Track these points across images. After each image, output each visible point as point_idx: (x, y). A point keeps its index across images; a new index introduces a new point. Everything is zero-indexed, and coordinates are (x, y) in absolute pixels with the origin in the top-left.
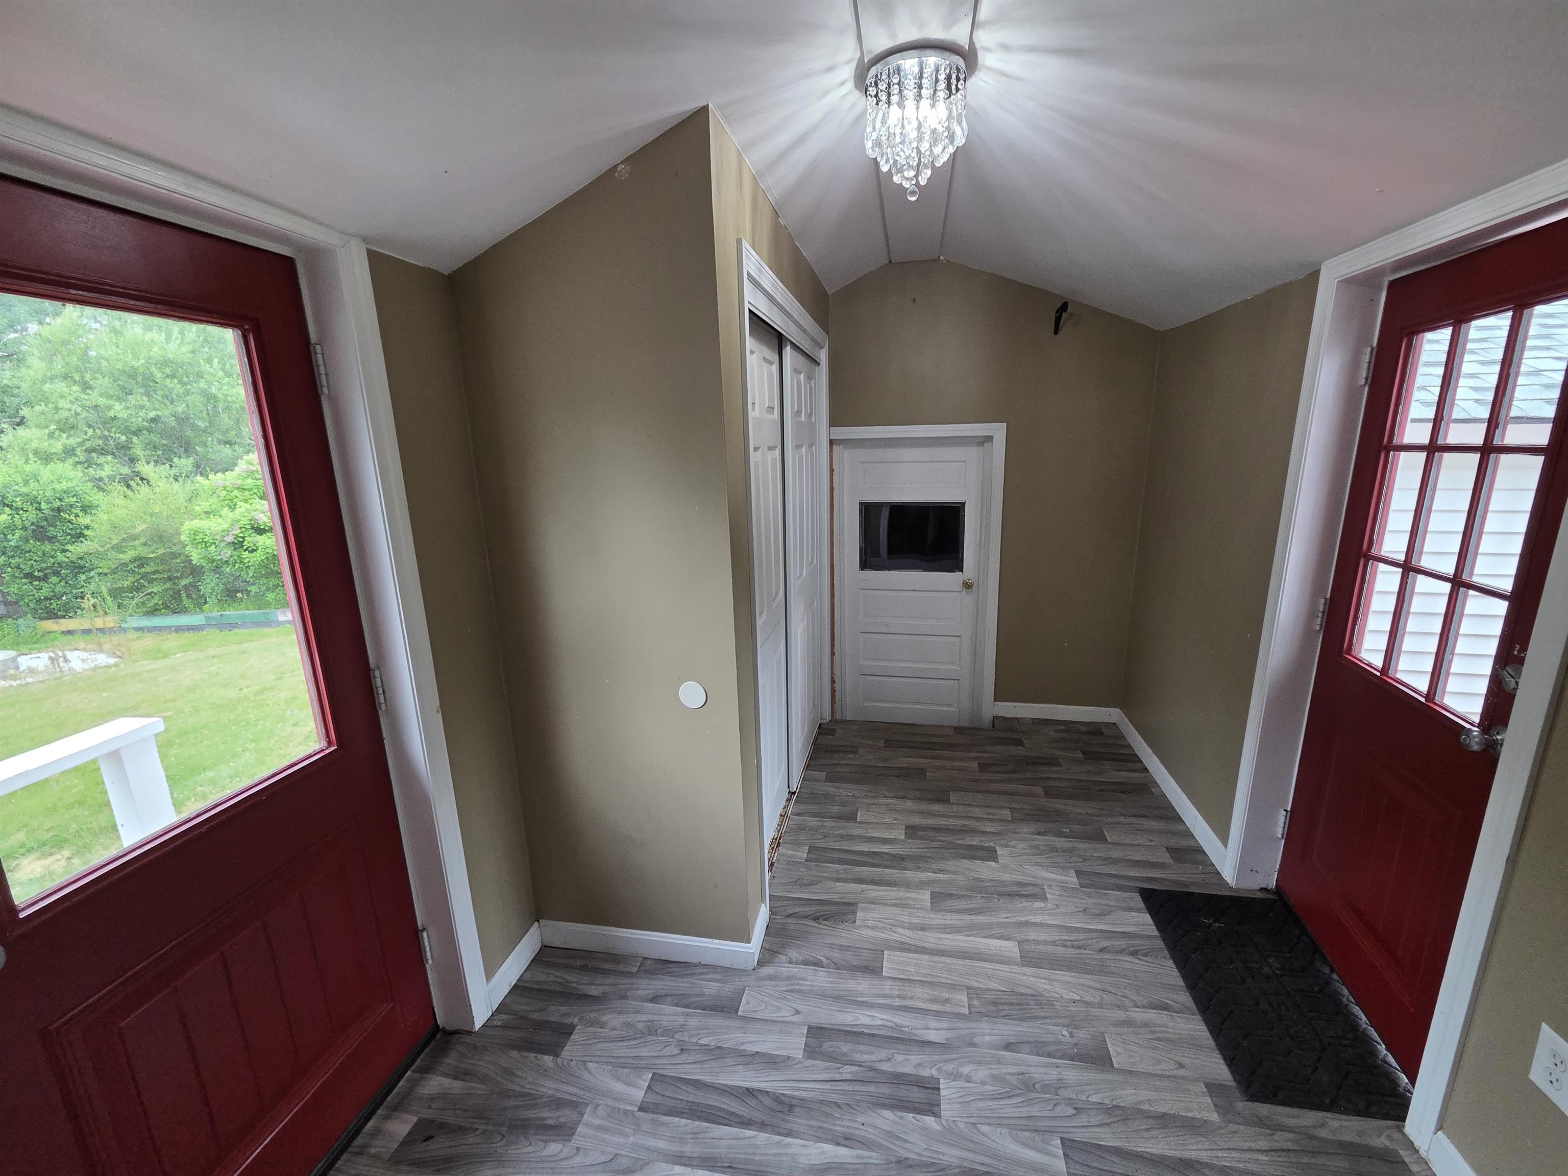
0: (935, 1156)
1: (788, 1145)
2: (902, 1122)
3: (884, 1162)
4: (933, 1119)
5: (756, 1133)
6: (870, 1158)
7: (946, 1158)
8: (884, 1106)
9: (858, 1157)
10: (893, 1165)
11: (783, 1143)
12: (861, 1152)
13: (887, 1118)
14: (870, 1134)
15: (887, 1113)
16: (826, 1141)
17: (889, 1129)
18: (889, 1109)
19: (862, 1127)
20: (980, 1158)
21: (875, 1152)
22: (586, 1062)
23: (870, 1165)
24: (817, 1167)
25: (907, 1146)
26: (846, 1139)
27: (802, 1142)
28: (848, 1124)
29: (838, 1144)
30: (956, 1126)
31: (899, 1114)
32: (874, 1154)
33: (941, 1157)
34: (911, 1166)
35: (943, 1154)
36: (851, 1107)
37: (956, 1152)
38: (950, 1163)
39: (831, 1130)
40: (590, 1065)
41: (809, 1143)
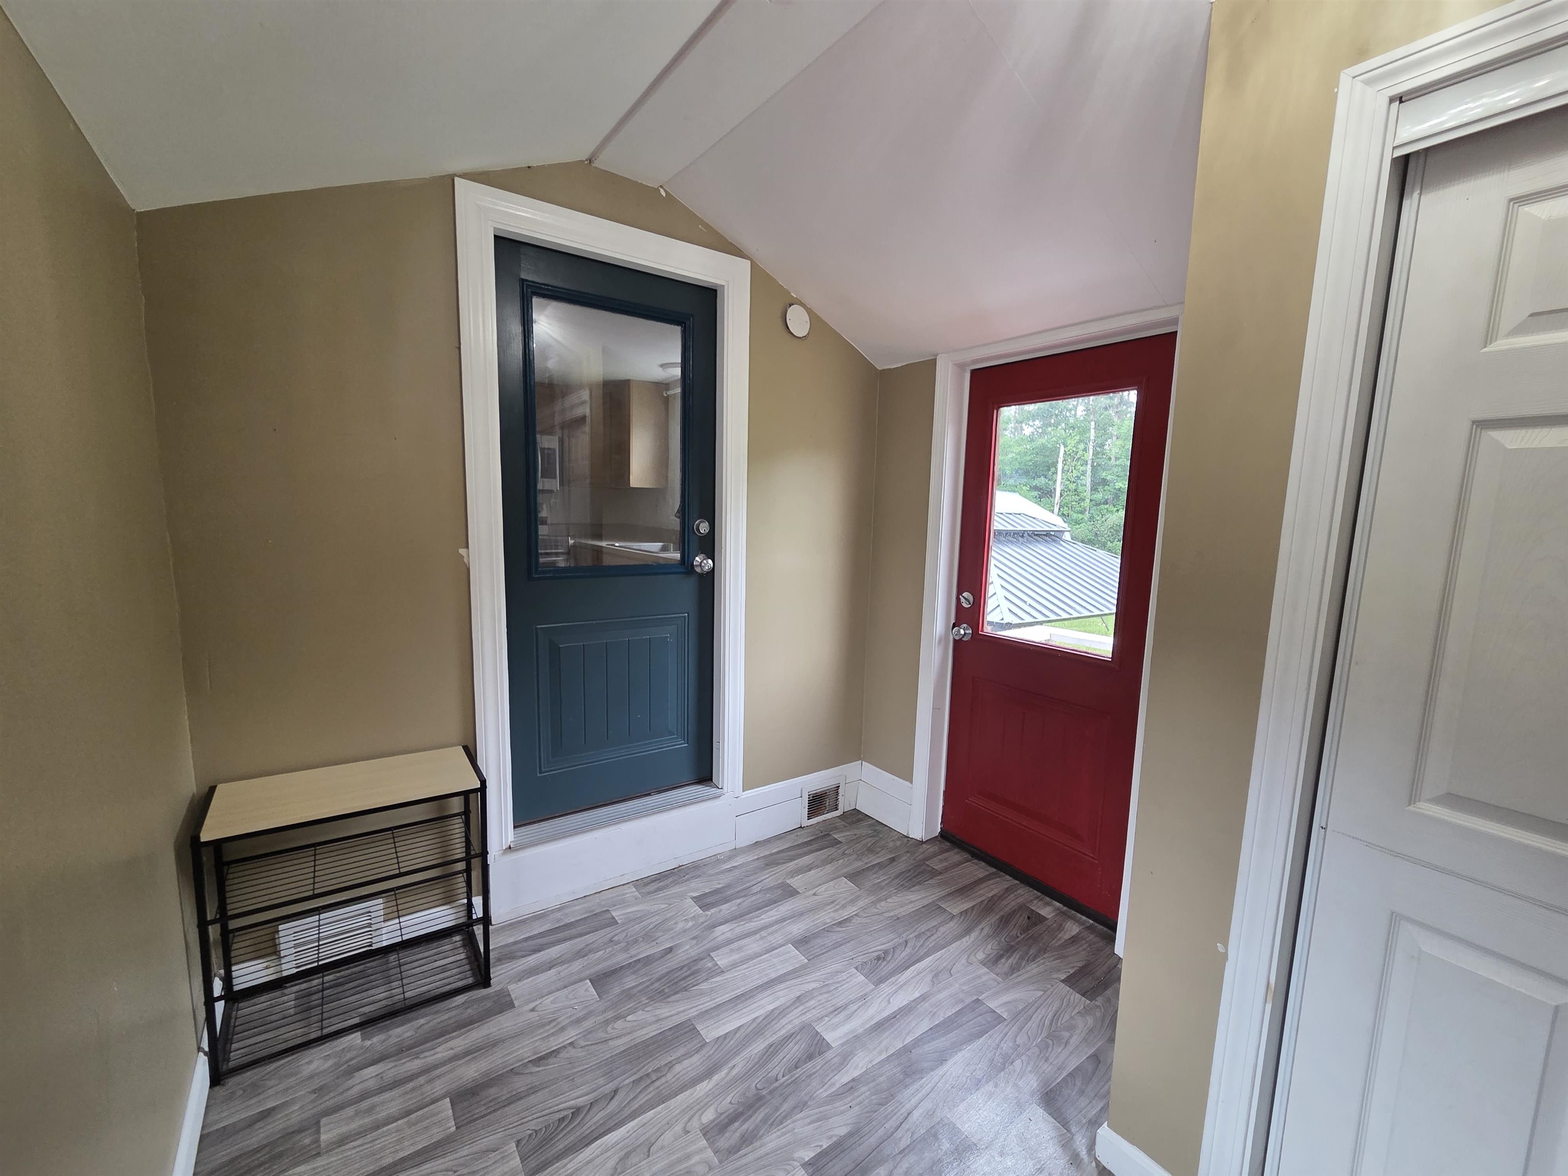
0: (784, 1130)
1: (880, 1053)
2: (827, 1134)
3: (815, 1095)
4: (807, 1159)
5: (906, 1043)
6: (825, 1091)
7: (775, 1135)
8: (850, 1135)
9: (833, 1084)
10: (806, 1099)
11: (884, 1052)
12: (834, 1089)
13: (840, 1127)
14: (840, 1105)
15: (843, 1131)
16: (862, 1075)
17: (831, 1120)
18: (845, 1136)
19: (850, 1105)
20: (750, 1157)
21: (827, 1097)
22: (1045, 992)
23: (822, 1086)
24: (850, 1057)
25: (808, 1120)
26: (852, 1088)
27: (874, 1063)
28: (861, 1098)
29: (853, 1080)
30: (785, 1169)
31: (834, 1139)
32: (825, 1094)
33: (779, 1133)
34: (795, 1108)
35: (779, 1137)
36: (872, 1111)
37: (771, 1146)
38: (770, 1134)
39: (868, 1084)
40: (1040, 993)
41: (870, 1065)
